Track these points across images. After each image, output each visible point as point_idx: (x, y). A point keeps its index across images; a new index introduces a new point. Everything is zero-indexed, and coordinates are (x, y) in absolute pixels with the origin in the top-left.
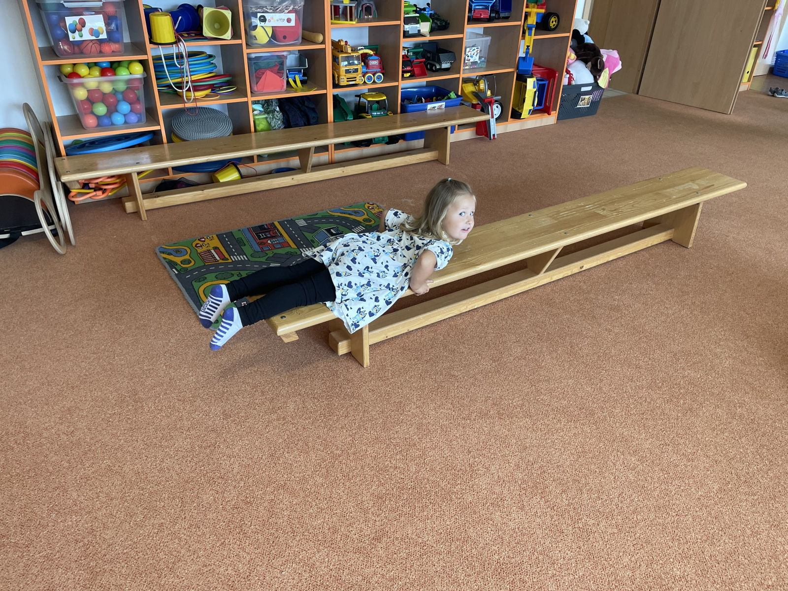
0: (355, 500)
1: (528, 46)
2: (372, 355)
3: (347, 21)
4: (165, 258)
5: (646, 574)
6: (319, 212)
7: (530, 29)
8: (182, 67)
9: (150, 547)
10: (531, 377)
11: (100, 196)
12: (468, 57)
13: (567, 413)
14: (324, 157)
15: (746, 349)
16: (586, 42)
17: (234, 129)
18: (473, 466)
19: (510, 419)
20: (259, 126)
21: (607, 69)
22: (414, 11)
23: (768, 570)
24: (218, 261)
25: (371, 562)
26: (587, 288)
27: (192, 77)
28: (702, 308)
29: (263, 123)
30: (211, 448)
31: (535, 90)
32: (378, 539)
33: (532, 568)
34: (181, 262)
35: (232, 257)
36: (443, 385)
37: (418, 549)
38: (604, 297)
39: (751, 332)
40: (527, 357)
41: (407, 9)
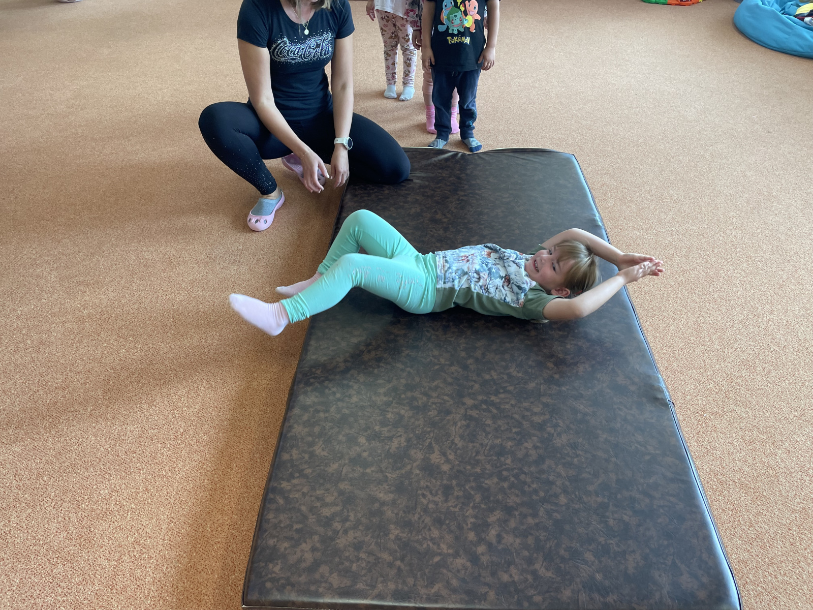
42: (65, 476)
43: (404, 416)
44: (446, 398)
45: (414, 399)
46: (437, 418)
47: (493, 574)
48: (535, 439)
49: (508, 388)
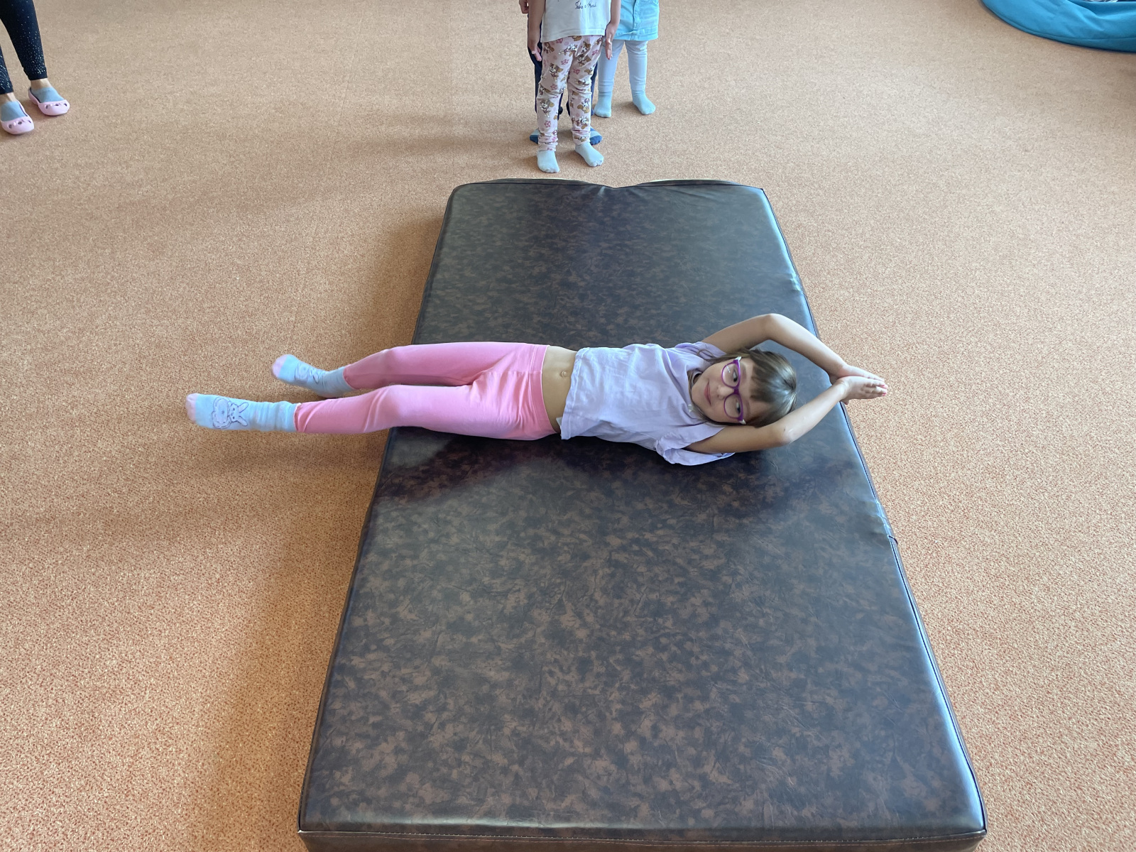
42: (55, 642)
43: (523, 562)
44: (582, 536)
45: (537, 538)
46: (570, 564)
47: (647, 780)
48: (705, 592)
49: (668, 522)
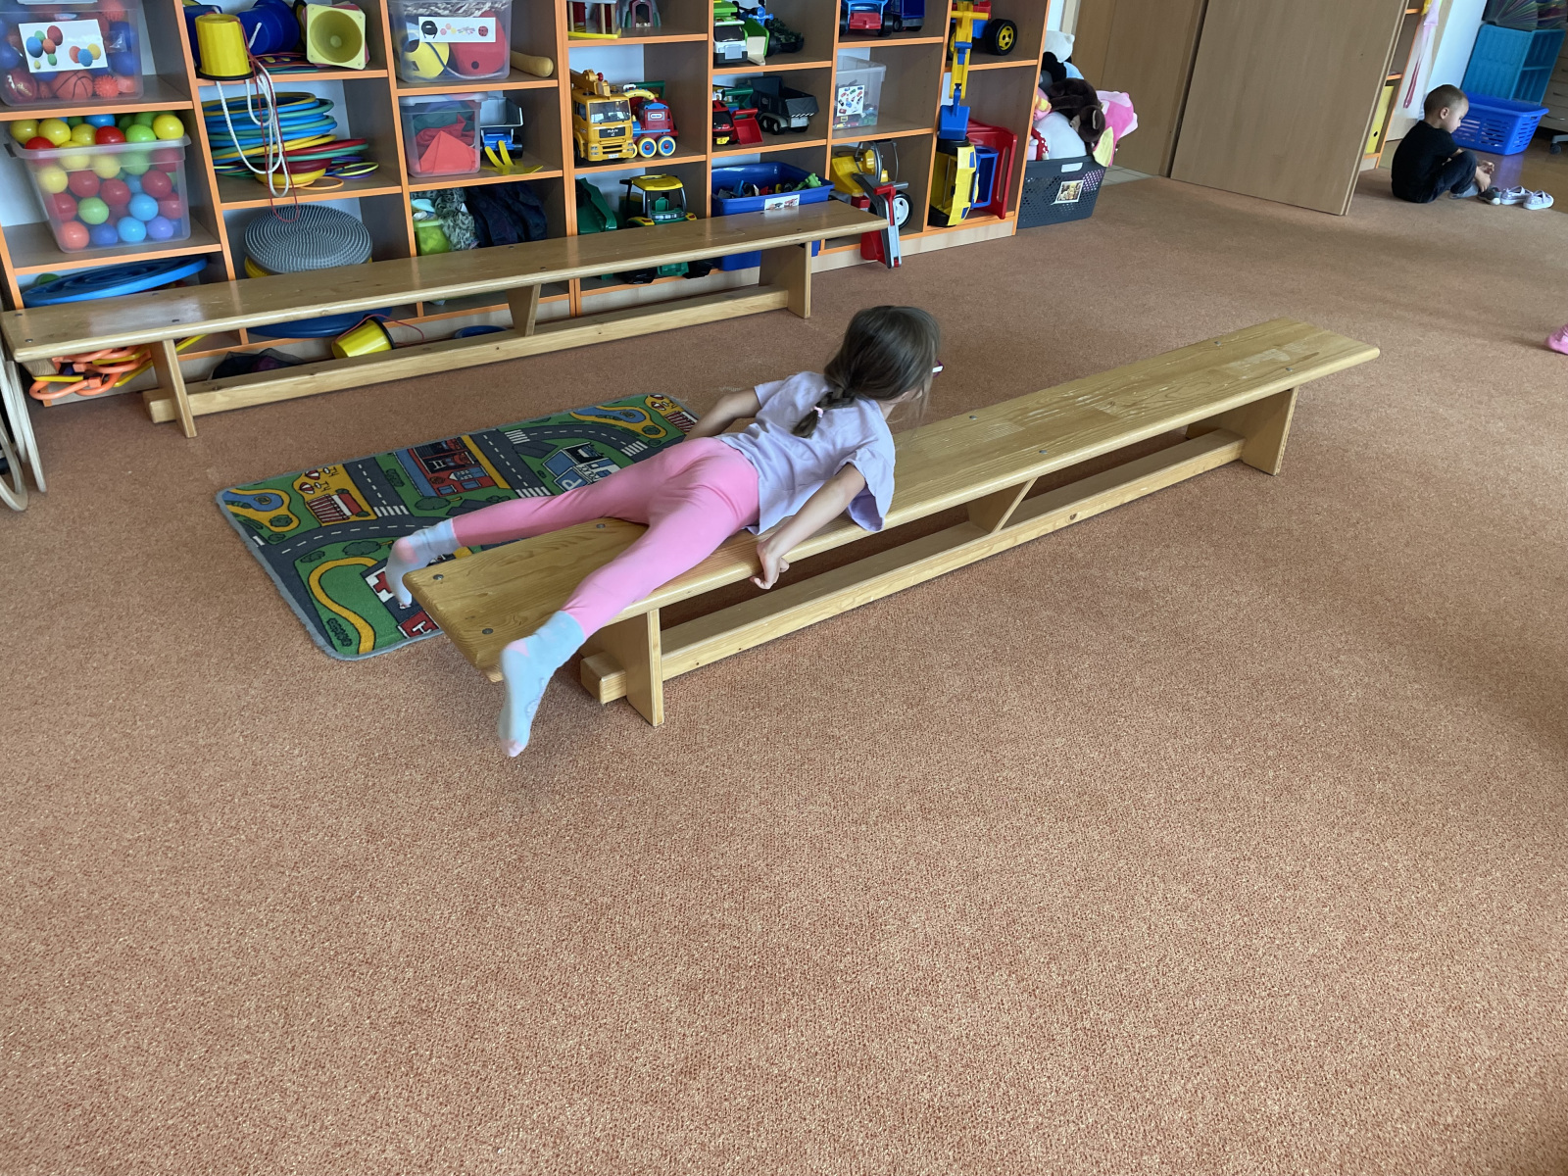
0: (642, 995)
1: (958, 85)
2: (668, 700)
3: (601, 32)
4: (236, 515)
5: (1215, 1113)
6: (555, 415)
7: (961, 50)
8: (265, 124)
9: (221, 1113)
10: (982, 736)
11: (96, 389)
12: (842, 105)
13: (1054, 804)
14: (560, 304)
15: (1387, 668)
16: (1068, 77)
17: (374, 248)
18: (875, 915)
19: (946, 820)
20: (425, 243)
21: (1111, 129)
22: (733, 14)
23: (1446, 1095)
24: (348, 518)
25: (677, 1120)
26: (1085, 556)
27: (286, 144)
28: (1304, 590)
29: (434, 236)
30: (342, 902)
31: (974, 170)
32: (690, 1072)
33: (996, 1114)
34: (271, 522)
35: (376, 509)
36: (812, 756)
37: (770, 1087)
38: (1117, 574)
39: (1396, 634)
40: (974, 695)
41: (719, 11)
